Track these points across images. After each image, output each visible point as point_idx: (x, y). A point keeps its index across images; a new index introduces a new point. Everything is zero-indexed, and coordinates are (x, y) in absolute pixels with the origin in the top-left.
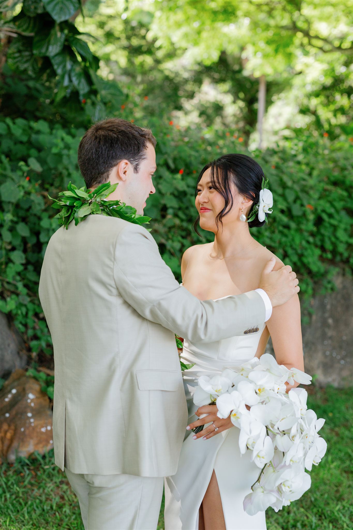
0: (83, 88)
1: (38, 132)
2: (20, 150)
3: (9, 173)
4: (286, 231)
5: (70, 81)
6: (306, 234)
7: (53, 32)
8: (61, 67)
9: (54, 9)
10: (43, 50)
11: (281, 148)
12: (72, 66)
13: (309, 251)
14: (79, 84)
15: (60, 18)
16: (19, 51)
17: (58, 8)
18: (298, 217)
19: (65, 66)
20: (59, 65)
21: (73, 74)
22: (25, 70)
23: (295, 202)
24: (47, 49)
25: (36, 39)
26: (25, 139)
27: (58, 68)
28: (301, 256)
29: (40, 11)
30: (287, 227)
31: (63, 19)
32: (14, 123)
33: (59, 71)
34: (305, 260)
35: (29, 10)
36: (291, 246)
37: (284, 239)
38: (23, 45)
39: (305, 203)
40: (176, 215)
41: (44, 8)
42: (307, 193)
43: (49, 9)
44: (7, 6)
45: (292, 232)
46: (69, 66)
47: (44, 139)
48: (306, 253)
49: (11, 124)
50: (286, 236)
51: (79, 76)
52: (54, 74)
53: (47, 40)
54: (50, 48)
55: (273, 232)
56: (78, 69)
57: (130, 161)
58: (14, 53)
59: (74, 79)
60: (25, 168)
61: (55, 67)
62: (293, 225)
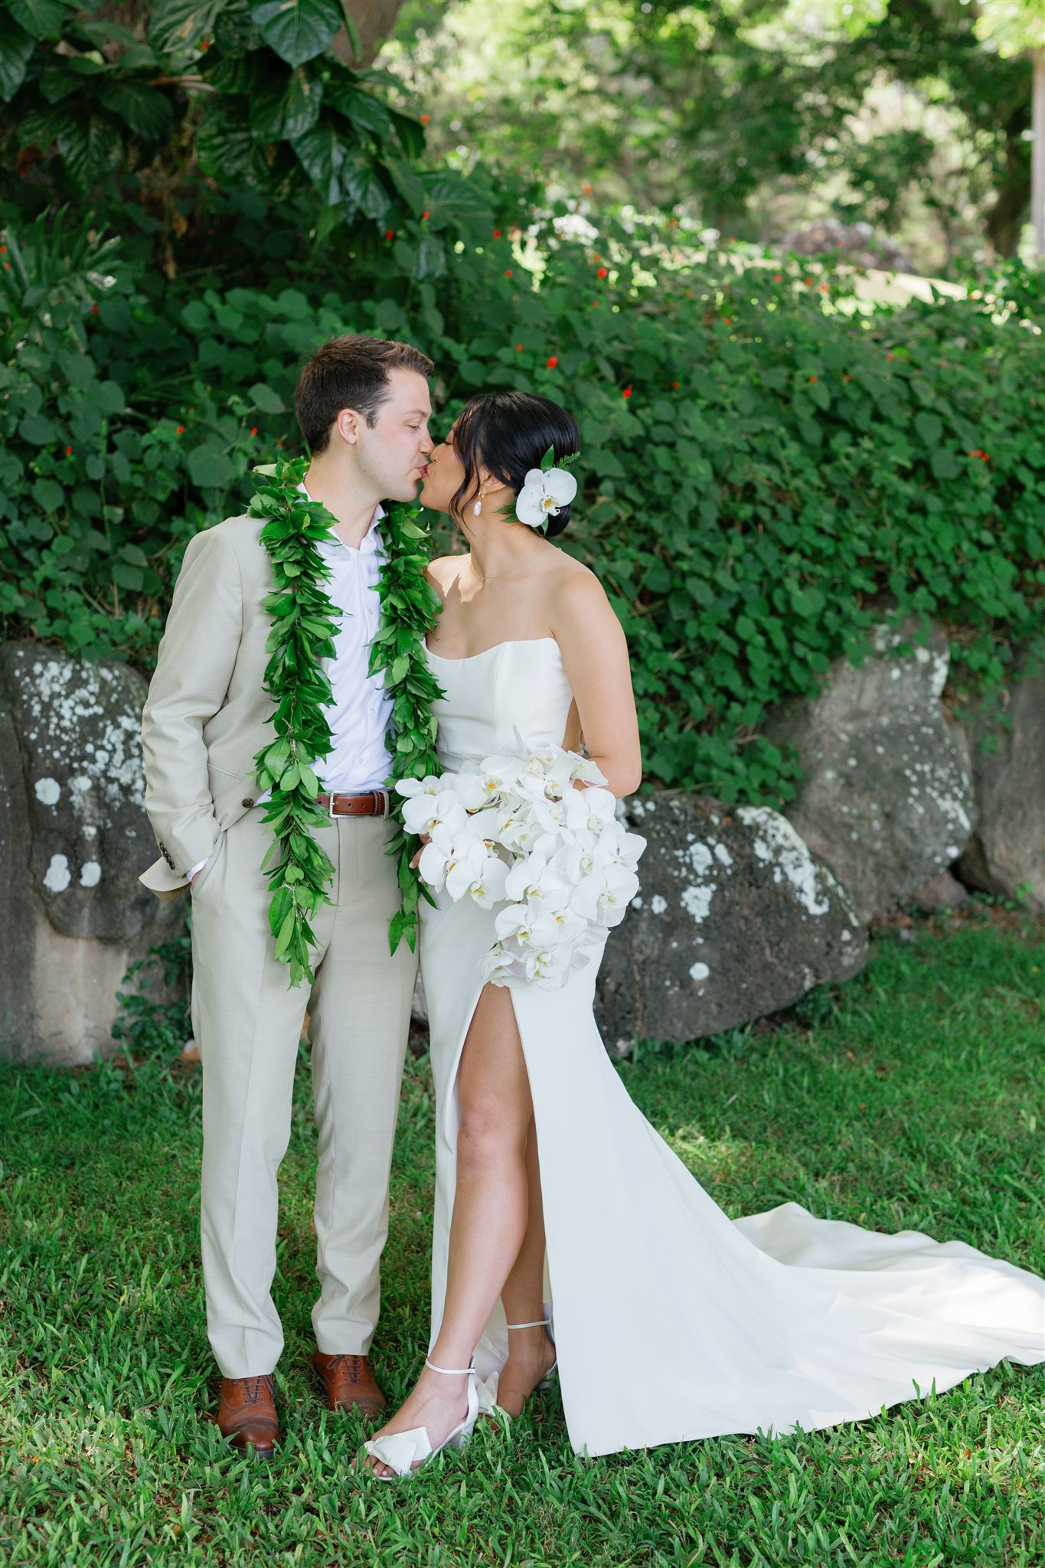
0: (377, 207)
1: (281, 319)
2: (239, 363)
3: (211, 419)
4: (915, 520)
5: (343, 191)
6: (970, 524)
7: (293, 82)
8: (319, 162)
9: (282, 37)
10: (275, 129)
11: (942, 302)
12: (345, 157)
13: (982, 567)
14: (364, 197)
15: (298, 55)
16: (222, 132)
17: (291, 34)
18: (947, 481)
19: (328, 158)
20: (313, 157)
21: (348, 176)
22: (239, 177)
23: (942, 443)
24: (283, 123)
25: (256, 104)
26: (250, 336)
27: (311, 165)
28: (958, 580)
29: (252, 46)
30: (918, 508)
31: (305, 57)
32: (224, 302)
33: (316, 173)
34: (968, 590)
35: (227, 46)
36: (930, 556)
37: (908, 540)
38: (230, 117)
39: (968, 446)
40: (620, 496)
41: (261, 38)
42: (975, 420)
43: (272, 39)
44: (180, 39)
45: (933, 521)
46: (337, 159)
47: (293, 334)
48: (971, 574)
49: (216, 305)
50: (912, 531)
51: (362, 178)
52: (304, 178)
53: (282, 104)
54: (290, 123)
55: (878, 524)
56: (360, 162)
57: (357, 410)
58: (211, 137)
59: (351, 187)
60: (242, 410)
61: (306, 164)
62: (934, 504)
